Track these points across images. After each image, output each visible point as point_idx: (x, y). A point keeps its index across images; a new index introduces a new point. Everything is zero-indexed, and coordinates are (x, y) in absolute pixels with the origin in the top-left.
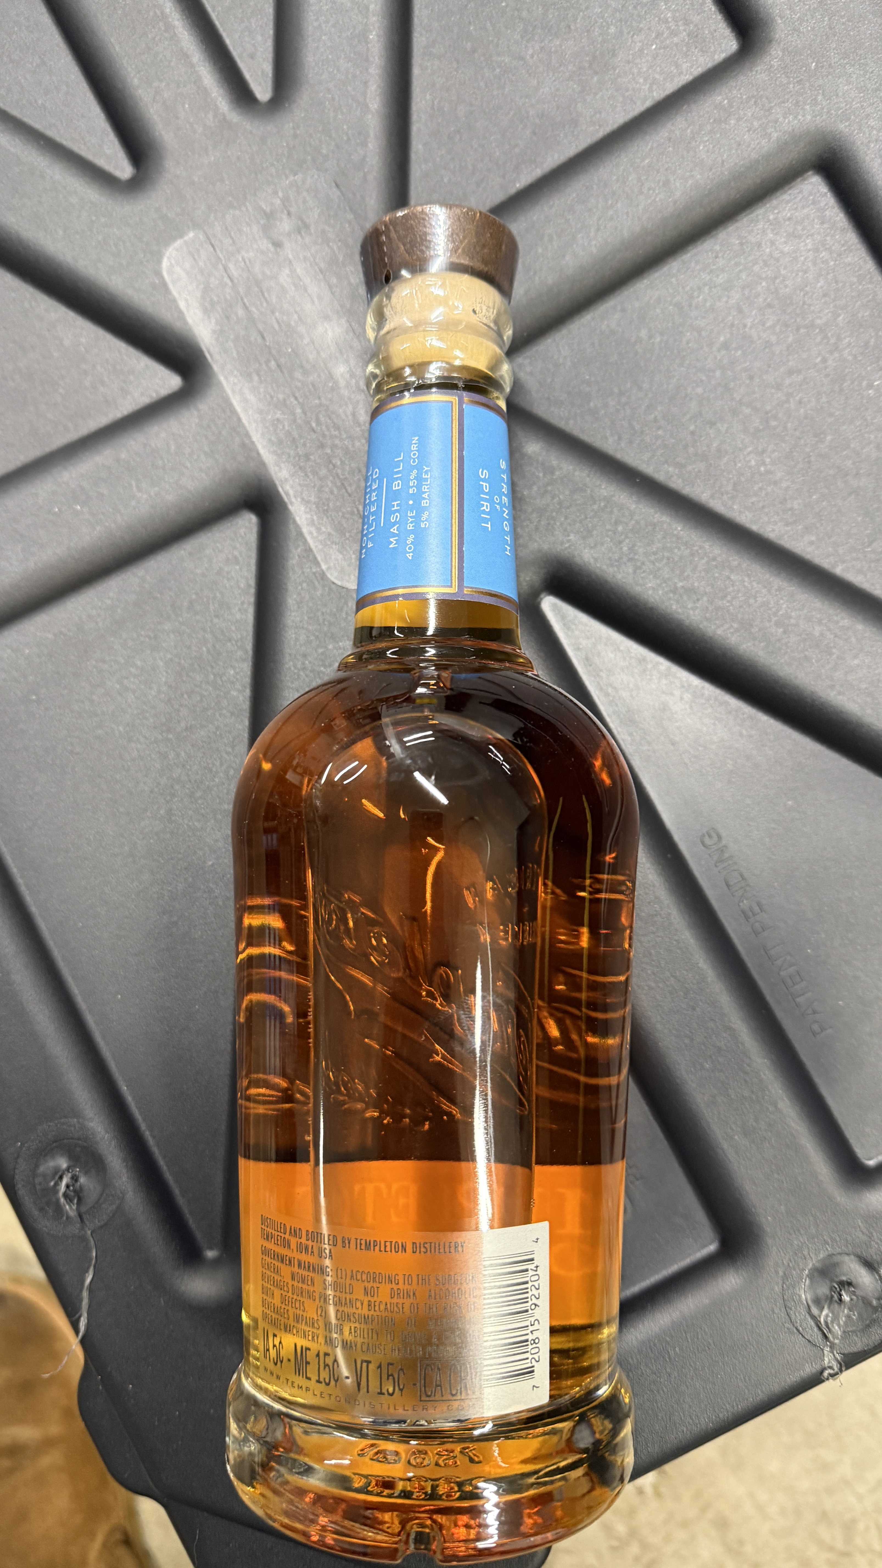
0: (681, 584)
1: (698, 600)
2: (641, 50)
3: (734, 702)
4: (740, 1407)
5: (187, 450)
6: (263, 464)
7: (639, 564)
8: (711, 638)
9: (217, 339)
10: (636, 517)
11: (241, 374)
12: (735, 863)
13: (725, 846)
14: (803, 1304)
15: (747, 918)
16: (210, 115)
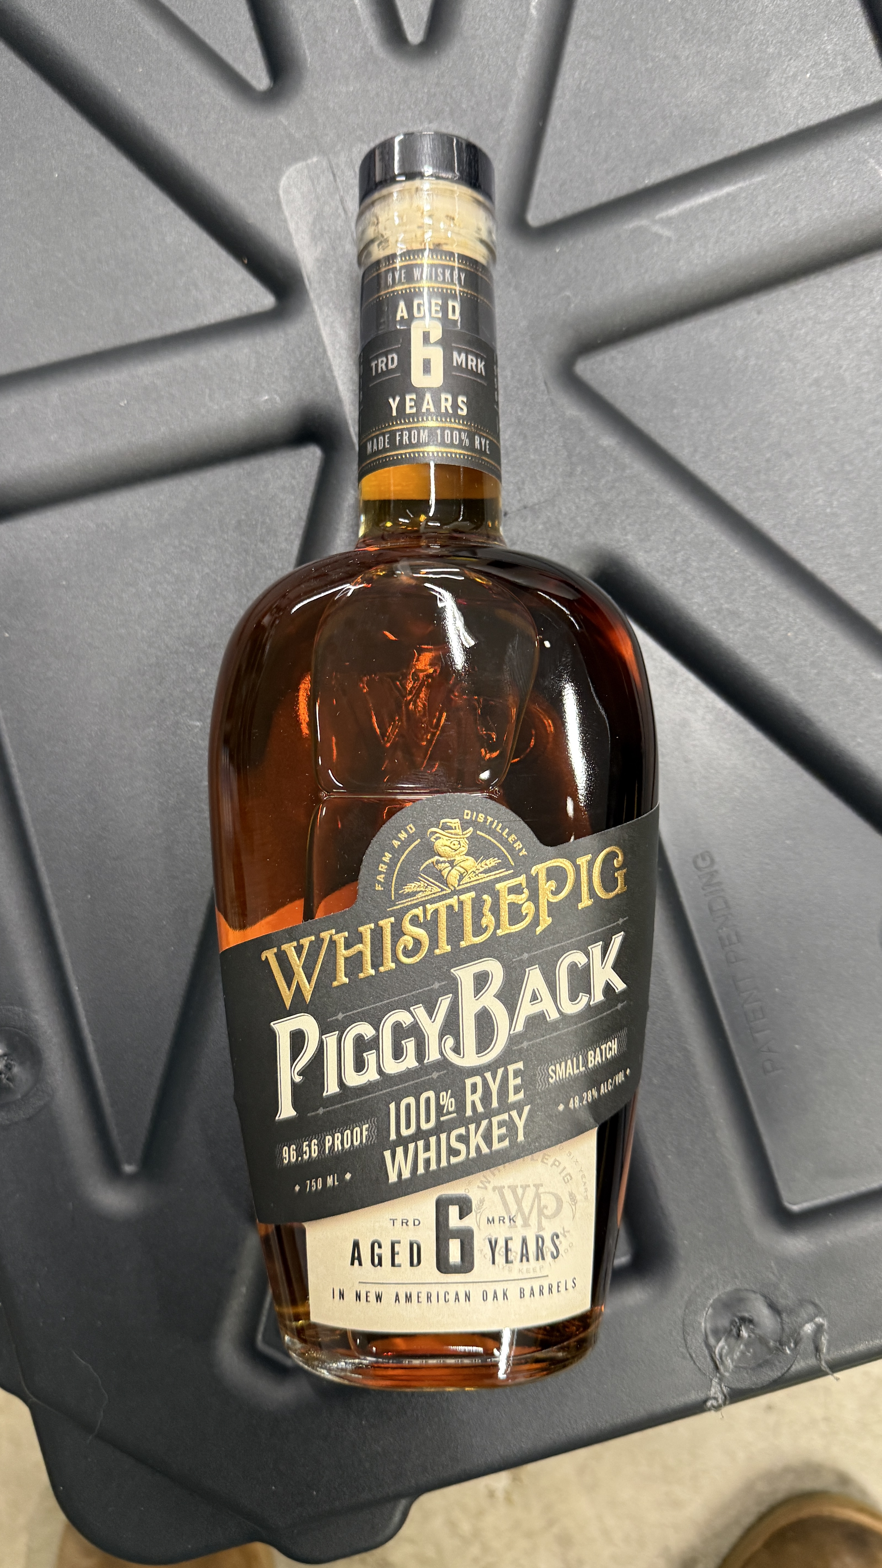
0: (726, 606)
1: (740, 625)
2: (795, 75)
3: (753, 733)
4: (619, 1420)
5: (267, 371)
6: (339, 400)
7: (690, 577)
8: (745, 664)
9: (319, 268)
10: (697, 531)
11: (335, 308)
12: (723, 890)
13: (716, 871)
14: (701, 1332)
15: (723, 946)
16: (359, 45)
